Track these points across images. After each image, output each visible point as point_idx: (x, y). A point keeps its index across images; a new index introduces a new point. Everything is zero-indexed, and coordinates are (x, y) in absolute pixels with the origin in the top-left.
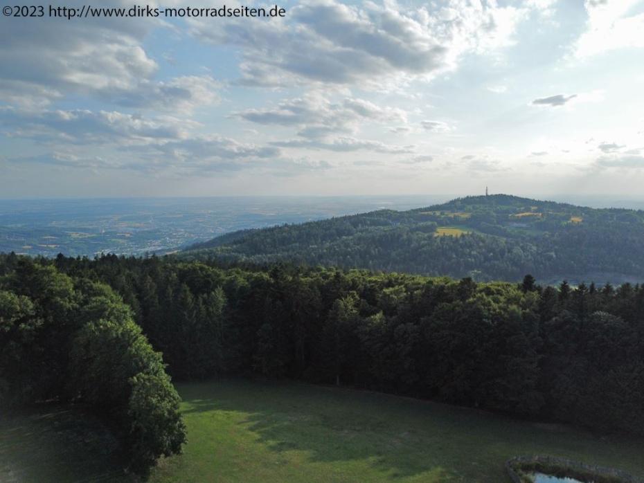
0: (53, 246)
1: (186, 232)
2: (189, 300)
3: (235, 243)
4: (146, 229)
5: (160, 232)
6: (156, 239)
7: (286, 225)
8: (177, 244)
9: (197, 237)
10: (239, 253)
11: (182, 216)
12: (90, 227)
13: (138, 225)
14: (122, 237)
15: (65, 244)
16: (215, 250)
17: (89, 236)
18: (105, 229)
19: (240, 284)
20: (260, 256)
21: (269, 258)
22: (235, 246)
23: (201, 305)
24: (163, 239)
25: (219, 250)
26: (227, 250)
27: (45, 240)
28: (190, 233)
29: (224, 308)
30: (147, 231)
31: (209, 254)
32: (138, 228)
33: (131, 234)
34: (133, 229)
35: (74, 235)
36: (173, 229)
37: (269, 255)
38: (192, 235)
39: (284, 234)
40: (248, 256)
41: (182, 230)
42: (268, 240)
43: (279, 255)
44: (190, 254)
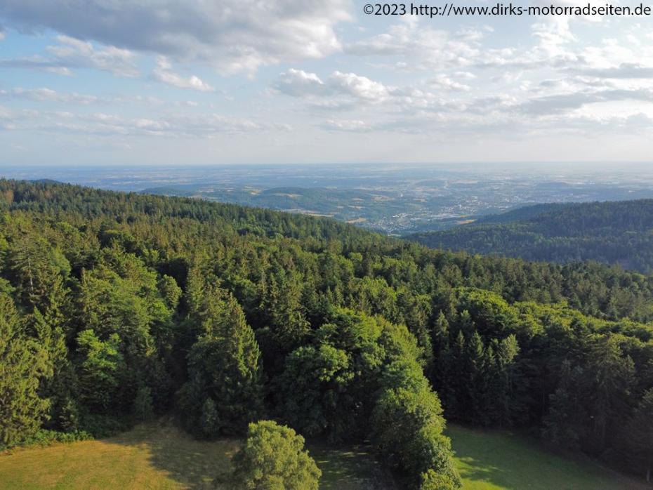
0: (360, 208)
1: (479, 200)
2: (480, 348)
3: (532, 220)
4: (440, 195)
5: (453, 198)
6: (449, 205)
7: (597, 203)
8: (469, 213)
9: (490, 206)
10: (535, 232)
11: (476, 182)
12: (391, 191)
13: (433, 190)
14: (418, 202)
15: (370, 207)
16: (508, 227)
17: (390, 199)
18: (404, 194)
19: (535, 332)
20: (560, 238)
21: (571, 243)
22: (531, 224)
23: (491, 356)
24: (456, 206)
25: (513, 227)
26: (523, 228)
27: (354, 201)
28: (483, 201)
29: (515, 358)
30: (441, 197)
31: (502, 231)
32: (433, 193)
33: (426, 200)
34: (429, 195)
35: (378, 198)
36: (467, 196)
37: (572, 239)
38: (486, 204)
39: (594, 214)
40: (545, 236)
41: (476, 197)
42: (573, 220)
43: (584, 239)
44: (482, 230)
